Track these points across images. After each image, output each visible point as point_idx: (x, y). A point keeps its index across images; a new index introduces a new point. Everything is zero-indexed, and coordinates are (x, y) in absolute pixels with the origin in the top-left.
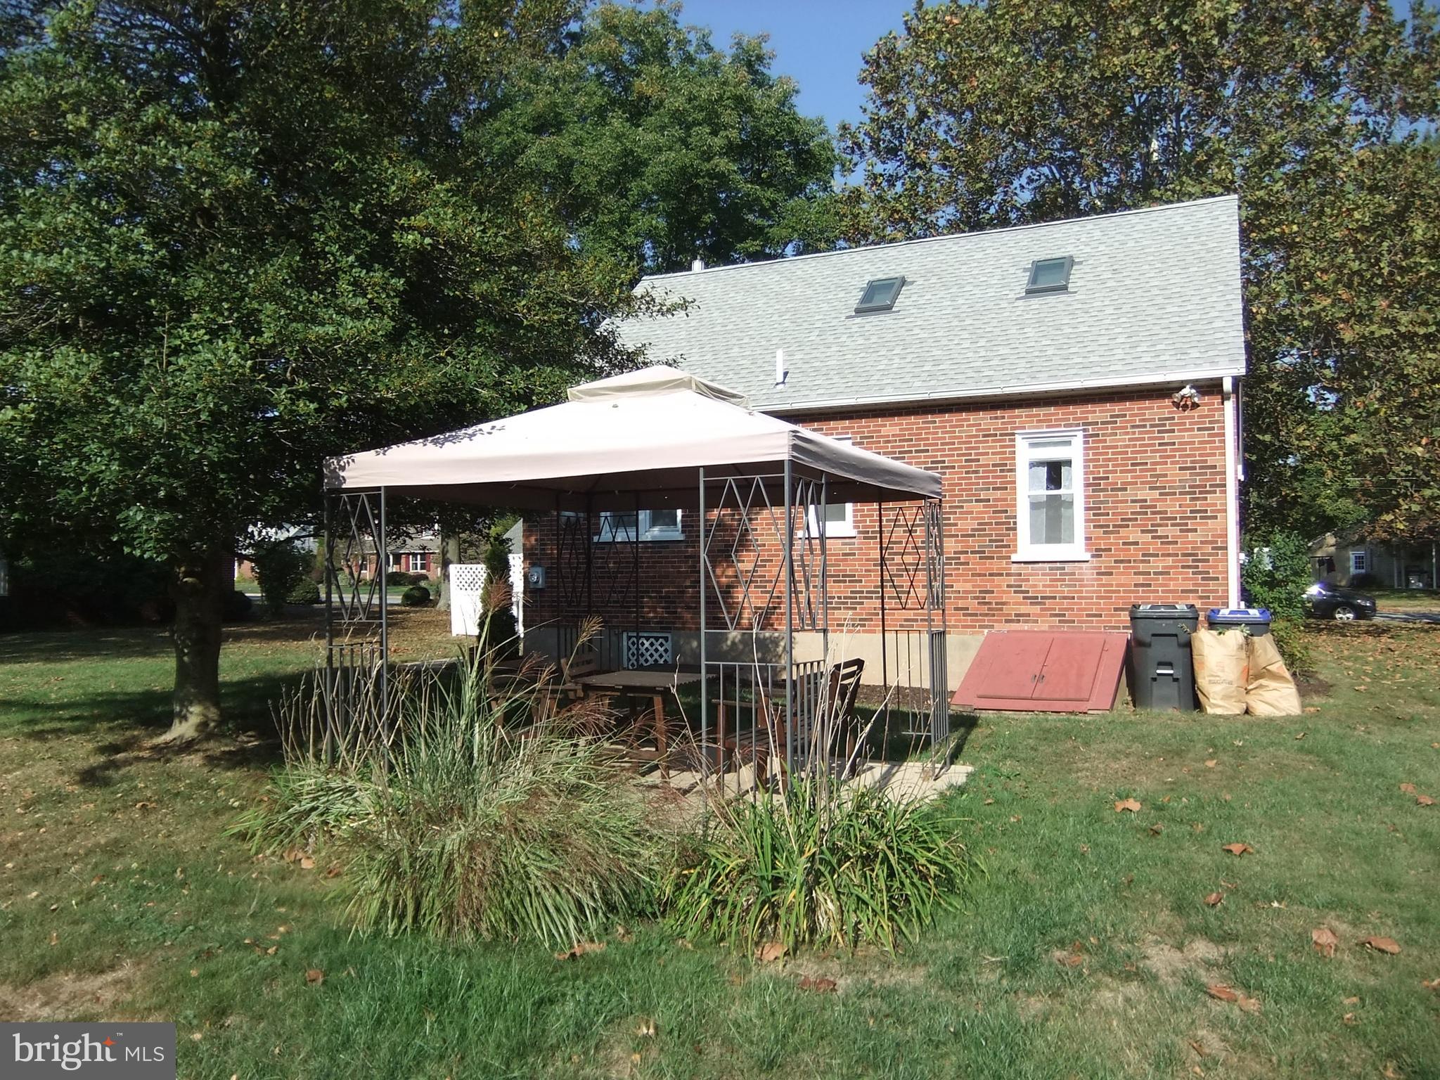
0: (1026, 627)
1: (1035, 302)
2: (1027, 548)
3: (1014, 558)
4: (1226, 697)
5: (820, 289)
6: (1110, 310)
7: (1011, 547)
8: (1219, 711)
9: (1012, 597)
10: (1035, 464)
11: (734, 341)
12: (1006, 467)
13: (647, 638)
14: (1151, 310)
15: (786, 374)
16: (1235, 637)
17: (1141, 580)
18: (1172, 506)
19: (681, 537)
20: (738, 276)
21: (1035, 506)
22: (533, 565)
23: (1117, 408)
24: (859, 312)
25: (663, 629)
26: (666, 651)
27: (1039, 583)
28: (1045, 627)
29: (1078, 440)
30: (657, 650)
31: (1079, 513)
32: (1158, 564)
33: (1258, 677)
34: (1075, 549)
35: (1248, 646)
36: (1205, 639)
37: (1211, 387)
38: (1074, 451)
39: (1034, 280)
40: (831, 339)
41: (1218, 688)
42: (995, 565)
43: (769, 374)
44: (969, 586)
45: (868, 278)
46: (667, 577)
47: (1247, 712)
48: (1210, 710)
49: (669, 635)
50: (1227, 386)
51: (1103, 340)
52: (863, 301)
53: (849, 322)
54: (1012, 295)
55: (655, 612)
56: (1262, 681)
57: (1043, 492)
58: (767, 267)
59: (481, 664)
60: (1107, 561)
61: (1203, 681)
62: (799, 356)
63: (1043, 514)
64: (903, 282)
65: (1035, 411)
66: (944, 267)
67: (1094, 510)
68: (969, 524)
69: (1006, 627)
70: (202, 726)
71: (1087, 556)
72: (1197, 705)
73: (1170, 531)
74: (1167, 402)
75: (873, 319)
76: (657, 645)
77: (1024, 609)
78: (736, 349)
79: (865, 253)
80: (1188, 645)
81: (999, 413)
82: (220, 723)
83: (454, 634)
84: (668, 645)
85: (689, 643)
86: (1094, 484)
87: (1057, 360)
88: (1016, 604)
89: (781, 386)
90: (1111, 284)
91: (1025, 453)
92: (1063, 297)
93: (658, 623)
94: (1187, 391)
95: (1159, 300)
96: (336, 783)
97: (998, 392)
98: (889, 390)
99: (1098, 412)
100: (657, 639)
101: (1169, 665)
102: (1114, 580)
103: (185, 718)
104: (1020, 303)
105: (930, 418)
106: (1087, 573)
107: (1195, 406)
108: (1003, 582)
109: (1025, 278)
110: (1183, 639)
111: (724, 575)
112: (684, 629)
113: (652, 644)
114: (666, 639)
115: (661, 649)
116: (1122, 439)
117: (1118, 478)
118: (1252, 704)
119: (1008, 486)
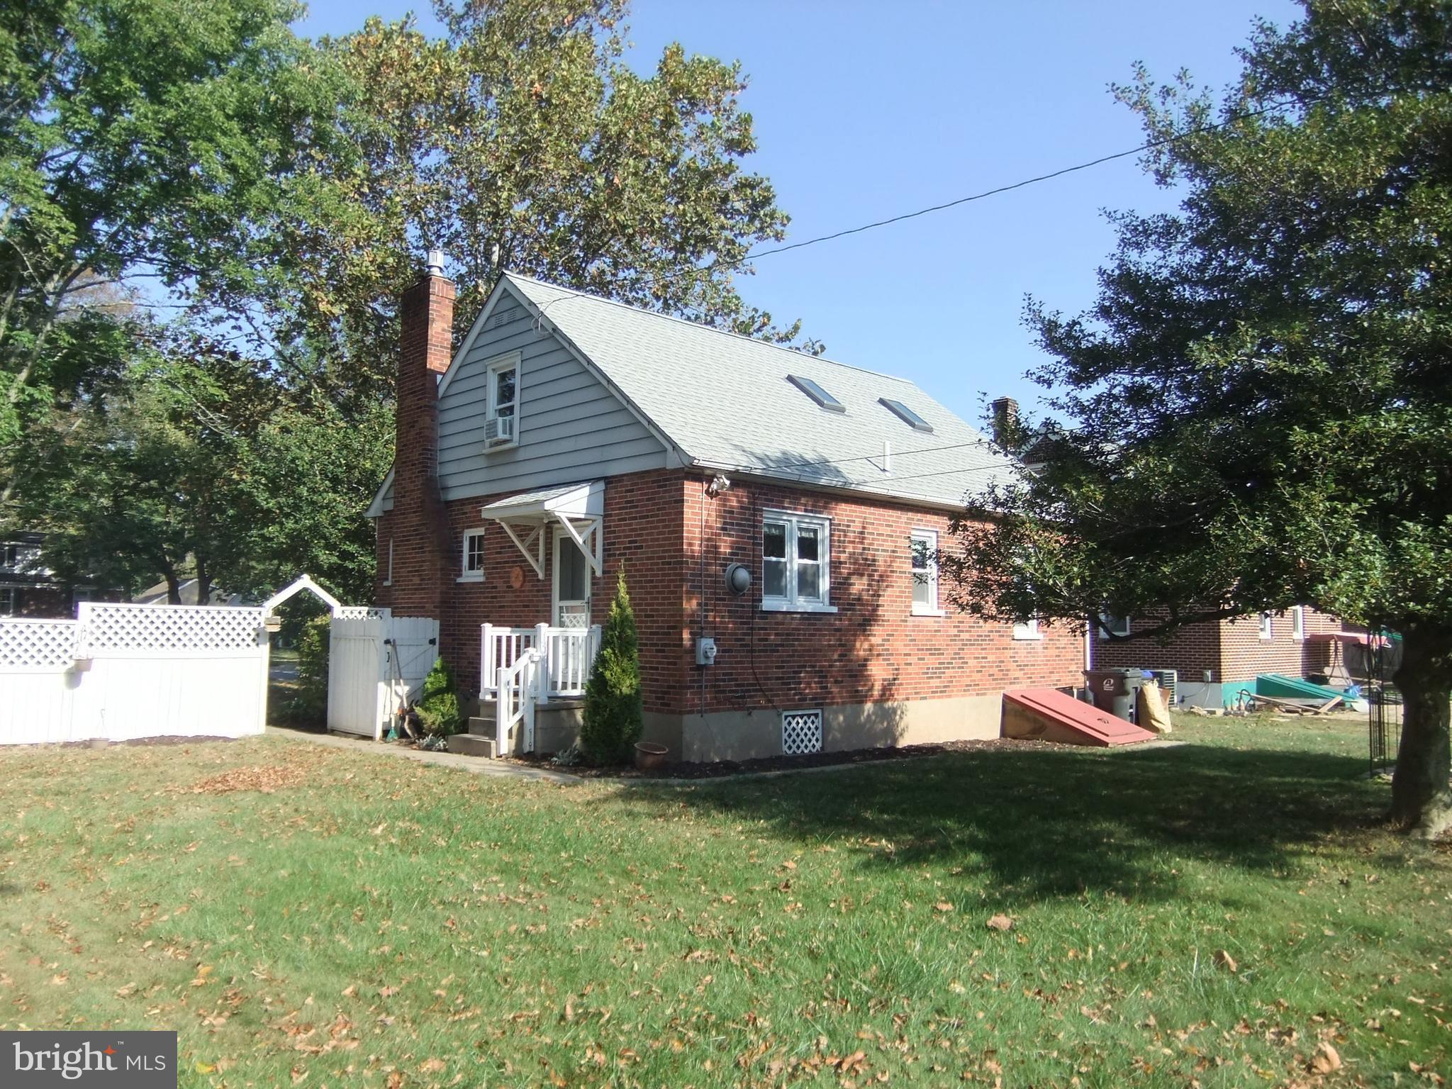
3: (1013, 635)
7: (1011, 628)
13: (802, 717)
25: (815, 706)
26: (817, 728)
30: (809, 729)
42: (1005, 641)
46: (820, 651)
49: (819, 711)
55: (811, 688)
71: (1039, 635)
76: (809, 724)
84: (819, 722)
85: (837, 718)
93: (812, 699)
100: (809, 716)
108: (1008, 653)
111: (862, 649)
112: (832, 704)
113: (805, 723)
114: (816, 715)
115: (813, 727)
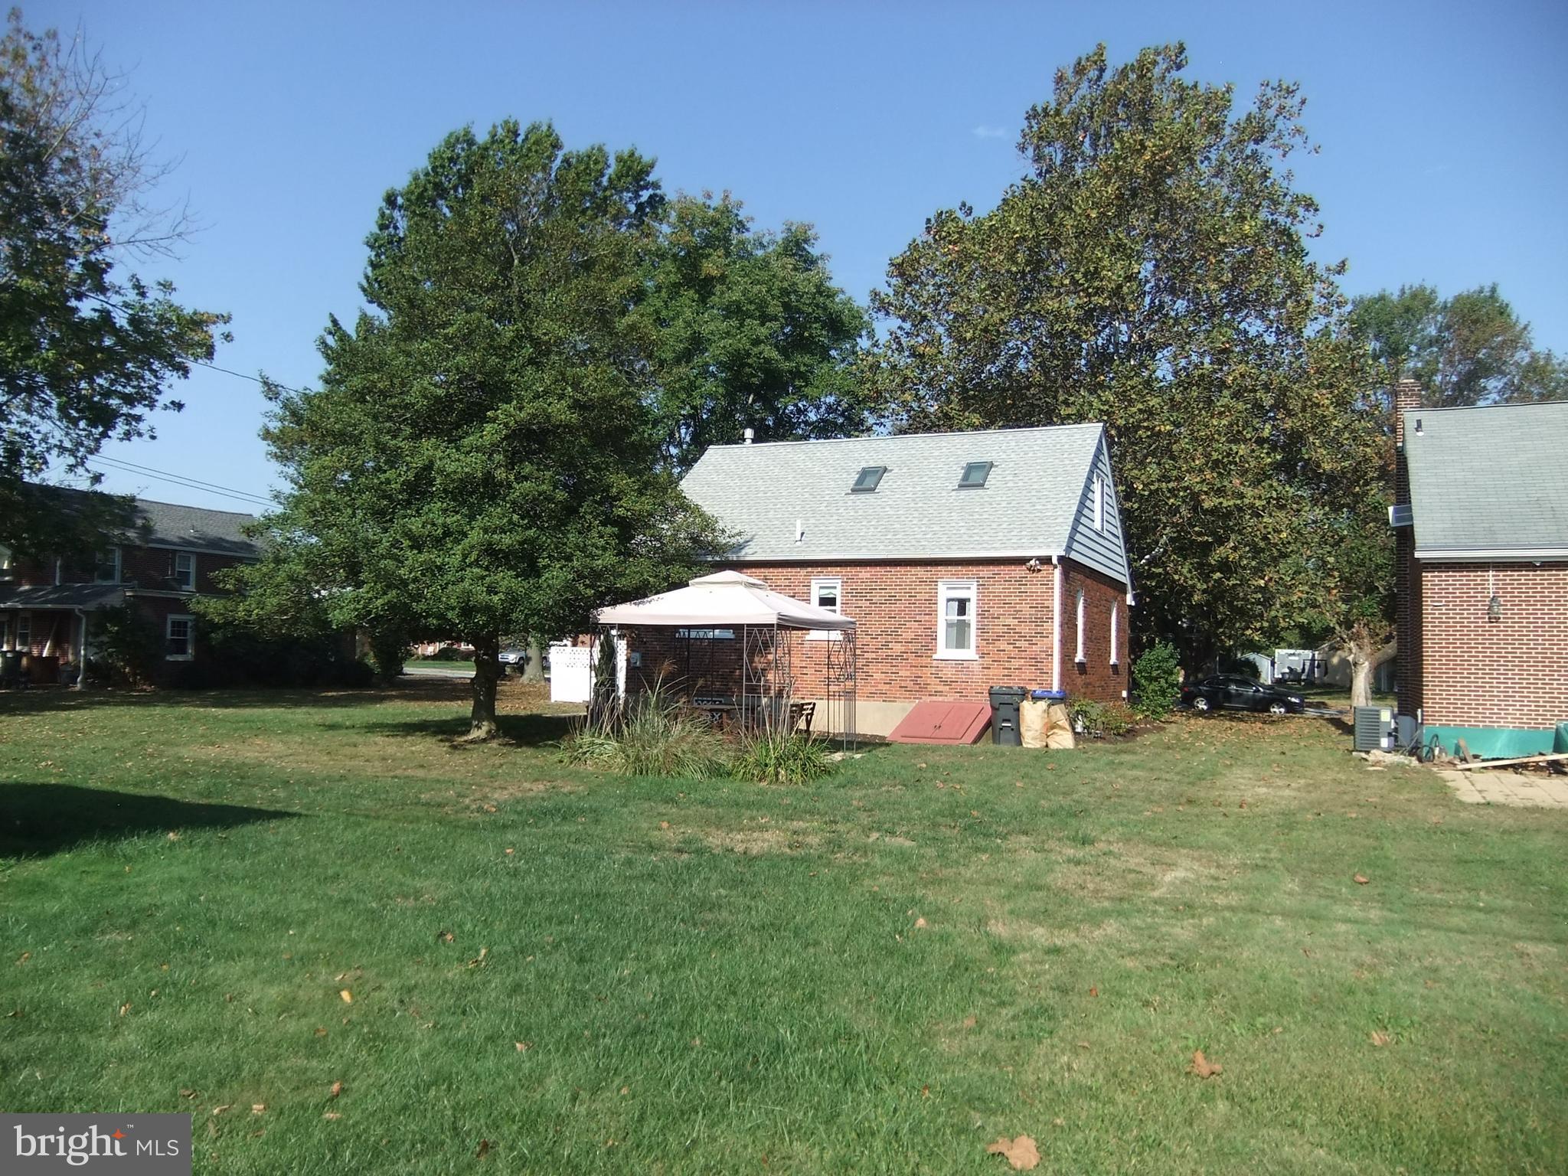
0: (941, 699)
1: (964, 493)
2: (944, 651)
3: (935, 657)
4: (1034, 739)
5: (831, 470)
6: (1004, 504)
7: (934, 650)
8: (1029, 746)
9: (933, 681)
10: (949, 600)
11: (771, 506)
12: (932, 601)
14: (1027, 507)
15: (802, 534)
16: (1042, 705)
17: (1006, 672)
18: (1025, 629)
19: (733, 637)
20: (776, 453)
21: (949, 625)
22: (632, 651)
23: (996, 569)
24: (854, 491)
25: (719, 696)
27: (948, 673)
28: (951, 699)
29: (974, 587)
31: (973, 631)
32: (1015, 663)
33: (1053, 728)
34: (970, 653)
35: (1047, 712)
36: (1027, 706)
37: (1046, 561)
38: (971, 593)
39: (966, 477)
40: (834, 510)
41: (1029, 733)
42: (924, 661)
43: (792, 533)
44: (908, 673)
45: (864, 465)
46: (723, 662)
47: (1047, 746)
48: (1024, 745)
50: (1055, 561)
51: (994, 526)
52: (856, 484)
53: (847, 498)
54: (950, 488)
56: (1055, 731)
57: (955, 617)
58: (797, 447)
59: (659, 693)
60: (988, 661)
61: (1023, 730)
62: (812, 521)
63: (954, 630)
64: (885, 470)
65: (949, 568)
66: (914, 460)
67: (982, 629)
68: (910, 635)
69: (928, 699)
70: (489, 732)
71: (976, 657)
72: (1020, 743)
73: (1023, 644)
74: (1024, 567)
75: (862, 497)
77: (940, 688)
78: (772, 512)
79: (864, 443)
80: (1018, 710)
81: (929, 568)
82: (498, 730)
83: (553, 700)
86: (982, 615)
87: (965, 537)
88: (935, 685)
89: (799, 543)
90: (1010, 484)
91: (944, 592)
92: (980, 492)
94: (1032, 562)
95: (1034, 500)
96: (597, 741)
97: (927, 556)
98: (864, 550)
99: (986, 571)
101: (1008, 721)
102: (991, 672)
103: (480, 728)
104: (954, 493)
105: (888, 569)
106: (976, 667)
107: (1039, 570)
108: (928, 671)
109: (961, 473)
110: (1015, 707)
111: (759, 662)
116: (998, 588)
117: (995, 611)
118: (1050, 743)
119: (932, 613)
